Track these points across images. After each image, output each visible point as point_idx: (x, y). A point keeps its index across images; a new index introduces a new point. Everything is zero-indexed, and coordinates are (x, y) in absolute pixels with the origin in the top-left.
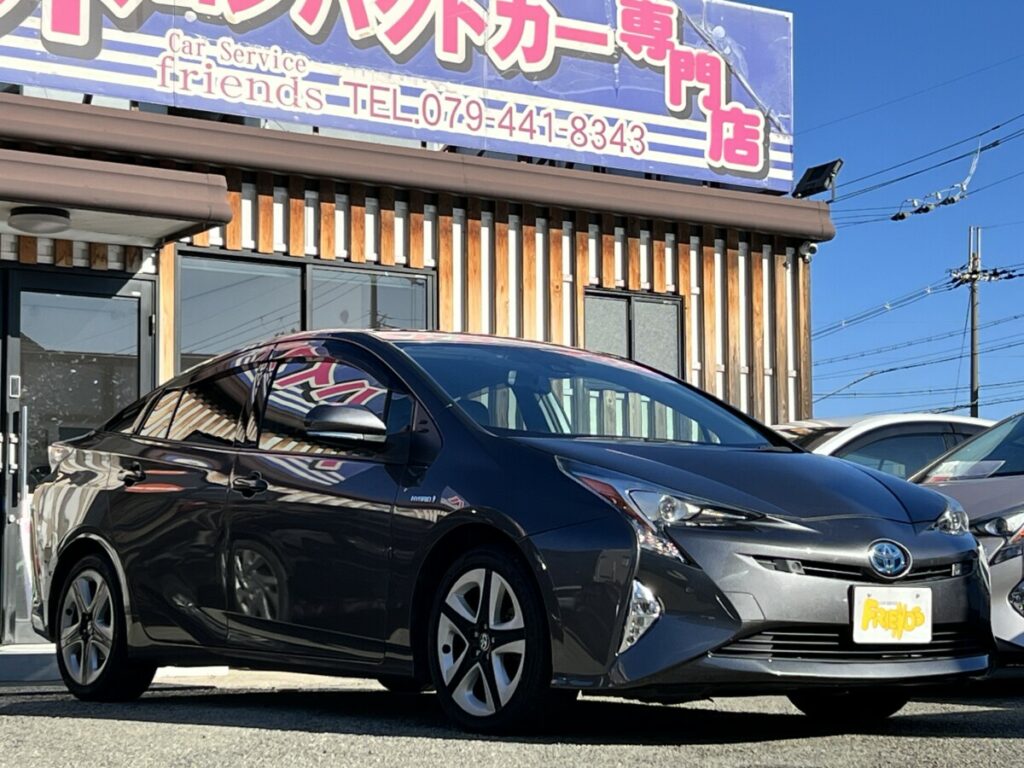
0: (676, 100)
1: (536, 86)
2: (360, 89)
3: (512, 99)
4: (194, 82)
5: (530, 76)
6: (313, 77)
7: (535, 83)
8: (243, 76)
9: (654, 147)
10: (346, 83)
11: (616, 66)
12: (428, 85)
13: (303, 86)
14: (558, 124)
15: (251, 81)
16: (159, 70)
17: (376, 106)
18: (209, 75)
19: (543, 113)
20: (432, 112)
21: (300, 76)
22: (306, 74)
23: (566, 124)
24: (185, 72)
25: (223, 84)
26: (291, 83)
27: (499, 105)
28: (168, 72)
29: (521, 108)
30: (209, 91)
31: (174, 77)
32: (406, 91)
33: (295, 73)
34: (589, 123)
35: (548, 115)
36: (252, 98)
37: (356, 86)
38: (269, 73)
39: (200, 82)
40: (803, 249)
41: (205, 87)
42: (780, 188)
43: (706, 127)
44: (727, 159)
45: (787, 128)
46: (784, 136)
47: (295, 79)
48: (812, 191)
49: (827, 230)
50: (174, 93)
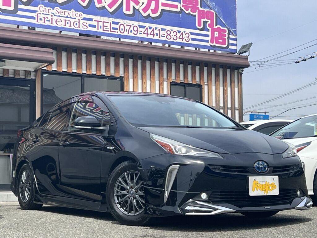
0: (200, 25)
1: (155, 21)
2: (99, 22)
3: (147, 25)
4: (47, 21)
5: (153, 18)
6: (85, 19)
7: (155, 20)
8: (63, 19)
9: (192, 39)
10: (95, 21)
11: (181, 15)
12: (121, 21)
13: (81, 22)
14: (162, 32)
15: (65, 20)
16: (36, 17)
17: (104, 27)
18: (52, 18)
19: (157, 29)
20: (122, 29)
21: (80, 19)
22: (82, 18)
23: (165, 33)
24: (44, 18)
25: (56, 21)
26: (78, 21)
27: (143, 27)
28: (39, 18)
29: (150, 28)
30: (52, 23)
31: (41, 19)
32: (114, 23)
33: (79, 18)
34: (172, 32)
35: (159, 30)
36: (65, 25)
38: (71, 18)
40: (240, 70)
41: (50, 22)
42: (233, 52)
43: (209, 33)
44: (216, 43)
45: (235, 33)
46: (234, 35)
47: (79, 20)
48: (243, 53)
49: (247, 64)
50: (41, 24)
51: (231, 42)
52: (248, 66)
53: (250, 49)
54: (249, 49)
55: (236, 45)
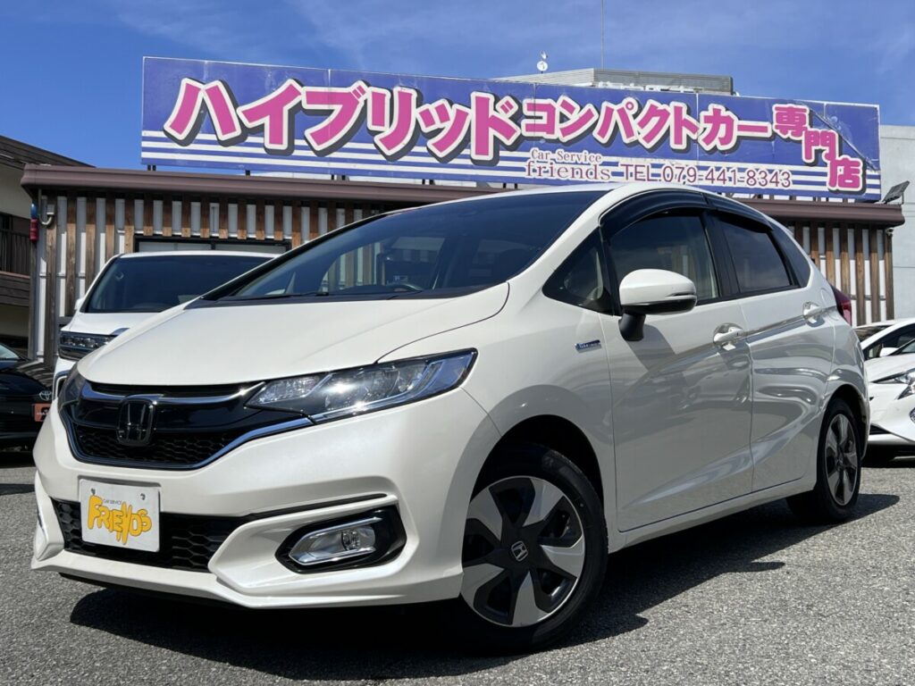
0: (808, 157)
1: (726, 157)
2: (629, 168)
3: (712, 164)
4: (545, 172)
5: (722, 152)
6: (605, 164)
7: (724, 155)
8: (569, 167)
9: (795, 182)
10: (622, 165)
11: (773, 142)
12: (667, 162)
13: (600, 168)
14: (739, 175)
15: (573, 169)
16: (527, 168)
17: (638, 175)
18: (552, 168)
19: (731, 170)
20: (668, 176)
21: (598, 164)
22: (601, 163)
23: (744, 174)
24: (540, 168)
25: (559, 171)
26: (594, 167)
27: (705, 168)
28: (531, 168)
29: (718, 169)
30: (552, 176)
31: (534, 171)
32: (654, 166)
33: (596, 163)
34: (757, 173)
35: (734, 171)
36: (573, 177)
37: (627, 166)
38: (582, 164)
39: (547, 172)
40: (886, 230)
41: (550, 174)
42: (873, 199)
43: (827, 170)
44: (840, 185)
45: (877, 166)
46: (875, 170)
47: (596, 166)
48: (892, 199)
49: (900, 219)
50: (535, 178)
51: (869, 181)
52: (901, 222)
53: (905, 192)
54: (902, 191)
55: (878, 187)
